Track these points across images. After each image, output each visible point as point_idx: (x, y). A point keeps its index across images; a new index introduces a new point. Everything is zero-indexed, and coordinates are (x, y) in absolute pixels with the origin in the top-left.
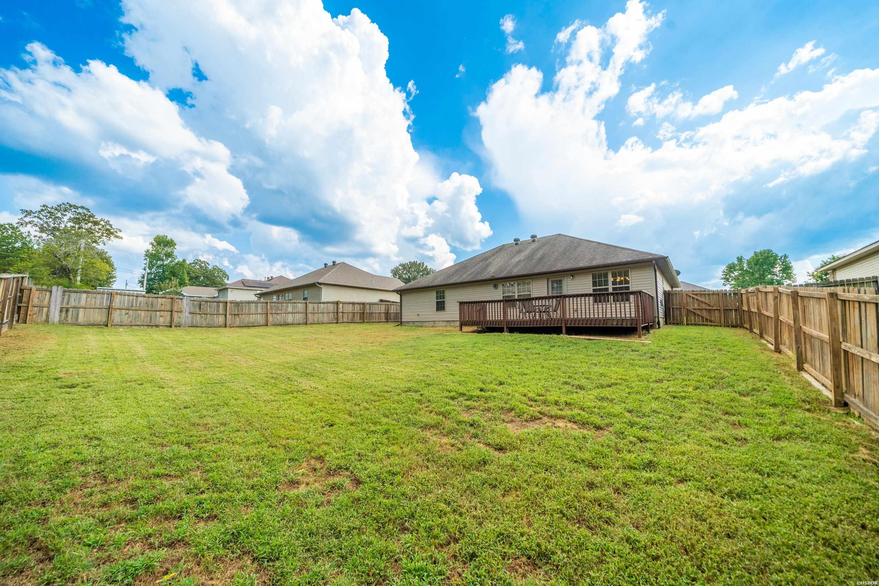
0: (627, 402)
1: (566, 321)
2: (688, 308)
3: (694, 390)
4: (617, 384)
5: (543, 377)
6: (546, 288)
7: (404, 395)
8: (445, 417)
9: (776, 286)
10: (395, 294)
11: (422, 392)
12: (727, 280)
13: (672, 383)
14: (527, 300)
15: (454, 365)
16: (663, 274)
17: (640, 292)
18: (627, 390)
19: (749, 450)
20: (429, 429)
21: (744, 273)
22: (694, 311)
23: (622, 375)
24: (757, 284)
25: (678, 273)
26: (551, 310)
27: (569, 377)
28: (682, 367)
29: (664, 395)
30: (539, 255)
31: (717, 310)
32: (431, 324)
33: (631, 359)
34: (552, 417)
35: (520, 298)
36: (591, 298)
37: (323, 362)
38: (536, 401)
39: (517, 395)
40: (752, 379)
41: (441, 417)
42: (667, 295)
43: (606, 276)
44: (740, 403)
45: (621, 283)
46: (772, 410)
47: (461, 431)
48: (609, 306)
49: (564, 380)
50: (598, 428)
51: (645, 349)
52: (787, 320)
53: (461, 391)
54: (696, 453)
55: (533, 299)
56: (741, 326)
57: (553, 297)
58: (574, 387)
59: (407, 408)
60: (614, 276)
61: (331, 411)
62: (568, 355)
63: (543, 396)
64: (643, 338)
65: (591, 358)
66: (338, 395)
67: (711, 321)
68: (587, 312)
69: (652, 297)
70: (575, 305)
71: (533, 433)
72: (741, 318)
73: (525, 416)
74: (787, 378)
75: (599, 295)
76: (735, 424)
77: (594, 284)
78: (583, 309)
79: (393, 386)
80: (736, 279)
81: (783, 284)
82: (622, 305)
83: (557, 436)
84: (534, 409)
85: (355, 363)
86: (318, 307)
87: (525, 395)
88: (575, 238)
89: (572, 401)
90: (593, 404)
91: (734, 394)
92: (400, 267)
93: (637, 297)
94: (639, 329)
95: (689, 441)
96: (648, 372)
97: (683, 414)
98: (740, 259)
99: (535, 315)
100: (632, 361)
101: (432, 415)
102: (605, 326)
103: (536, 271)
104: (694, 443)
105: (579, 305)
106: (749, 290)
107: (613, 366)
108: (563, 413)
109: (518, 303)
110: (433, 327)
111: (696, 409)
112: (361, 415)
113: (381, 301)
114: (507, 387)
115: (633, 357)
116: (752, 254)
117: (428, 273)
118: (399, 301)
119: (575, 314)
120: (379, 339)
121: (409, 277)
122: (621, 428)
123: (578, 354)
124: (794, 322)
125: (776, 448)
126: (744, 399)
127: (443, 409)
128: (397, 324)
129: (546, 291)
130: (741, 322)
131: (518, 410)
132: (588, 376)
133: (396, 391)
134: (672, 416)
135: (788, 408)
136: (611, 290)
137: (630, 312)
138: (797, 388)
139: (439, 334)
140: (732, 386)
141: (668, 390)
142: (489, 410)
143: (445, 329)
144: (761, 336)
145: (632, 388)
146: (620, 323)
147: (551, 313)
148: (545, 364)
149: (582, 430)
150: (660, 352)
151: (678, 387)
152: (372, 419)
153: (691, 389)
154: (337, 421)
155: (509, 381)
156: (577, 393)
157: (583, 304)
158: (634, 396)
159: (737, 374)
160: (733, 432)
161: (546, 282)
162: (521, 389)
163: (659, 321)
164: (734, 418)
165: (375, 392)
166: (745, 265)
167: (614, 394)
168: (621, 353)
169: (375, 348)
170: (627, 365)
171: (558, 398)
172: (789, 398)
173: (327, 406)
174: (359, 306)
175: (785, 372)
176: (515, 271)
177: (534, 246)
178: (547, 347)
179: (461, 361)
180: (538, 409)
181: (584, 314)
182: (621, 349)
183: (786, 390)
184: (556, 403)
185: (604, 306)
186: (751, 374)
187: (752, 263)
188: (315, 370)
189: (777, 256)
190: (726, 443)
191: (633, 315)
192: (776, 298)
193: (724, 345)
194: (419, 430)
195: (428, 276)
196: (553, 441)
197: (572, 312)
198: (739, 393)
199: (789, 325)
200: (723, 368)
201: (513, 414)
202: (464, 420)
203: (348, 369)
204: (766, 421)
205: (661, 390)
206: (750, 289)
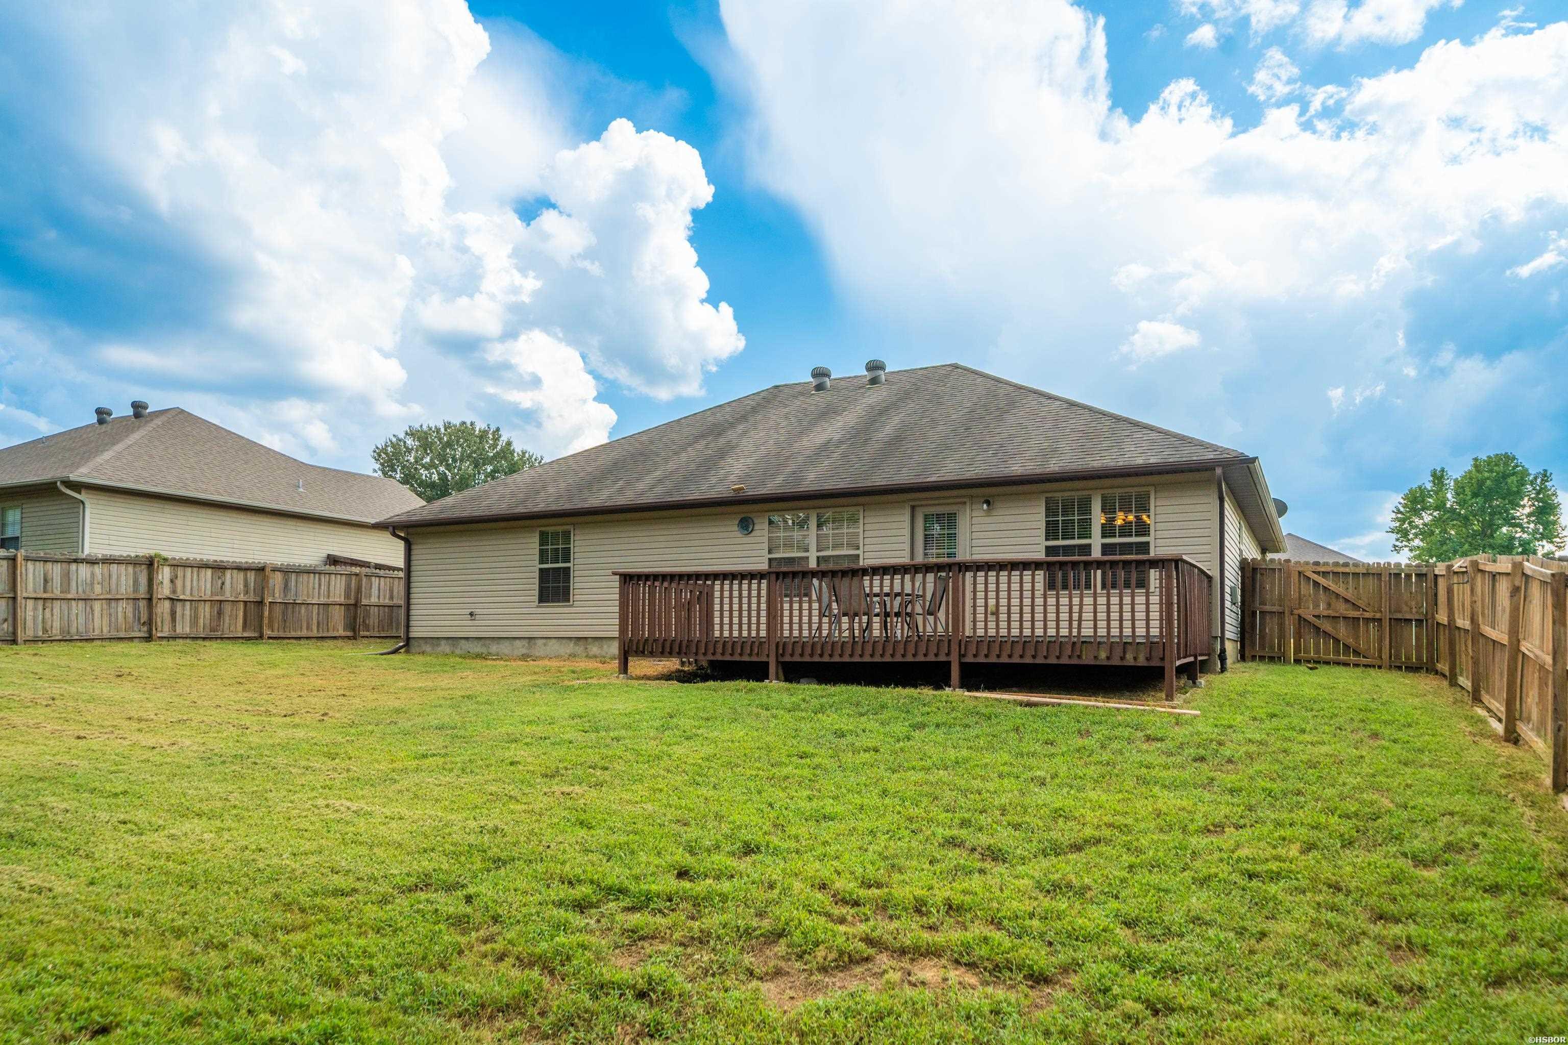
0: (1123, 894)
1: (965, 644)
2: (1300, 611)
3: (1302, 852)
4: (1098, 841)
5: (883, 824)
6: (907, 539)
7: (403, 902)
8: (552, 973)
9: (1519, 558)
10: (386, 536)
11: (471, 890)
12: (1404, 534)
13: (1246, 833)
14: (844, 573)
15: (594, 793)
16: (1242, 509)
17: (1177, 562)
18: (1127, 859)
19: (1427, 1019)
20: (491, 1018)
21: (1447, 516)
22: (1317, 622)
23: (1116, 813)
24: (1475, 548)
25: (1282, 508)
26: (918, 609)
27: (965, 823)
28: (1276, 787)
29: (1223, 871)
30: (888, 429)
31: (1374, 620)
32: (520, 648)
33: (1141, 765)
34: (903, 952)
35: (823, 567)
36: (1040, 575)
37: (78, 788)
38: (856, 904)
39: (797, 885)
40: (1446, 819)
41: (535, 973)
42: (1249, 574)
43: (1085, 507)
44: (1415, 888)
45: (1125, 530)
46: (1489, 903)
47: (605, 1018)
48: (1088, 600)
49: (948, 833)
50: (1039, 979)
51: (1181, 733)
52: (1539, 652)
53: (611, 880)
54: (1298, 1036)
55: (864, 571)
56: (1431, 669)
57: (927, 568)
58: (977, 855)
59: (411, 948)
60: (1108, 508)
61: (104, 976)
62: (965, 753)
63: (879, 886)
64: (1179, 699)
65: (1033, 762)
66: (138, 914)
67: (1357, 653)
68: (1027, 617)
69: (1210, 578)
70: (992, 595)
71: (844, 1006)
72: (1430, 644)
73: (821, 952)
74: (1529, 812)
75: (1062, 564)
76: (1399, 947)
77: (1051, 531)
78: (1015, 609)
79: (364, 870)
80: (1426, 533)
81: (1535, 552)
82: (1127, 600)
83: (916, 1014)
84: (851, 930)
85: (215, 789)
86: (66, 576)
87: (823, 887)
88: (998, 380)
89: (968, 899)
90: (1027, 906)
91: (1401, 863)
92: (410, 442)
93: (1169, 577)
94: (1170, 673)
95: (1281, 1002)
96: (1185, 803)
97: (1271, 925)
98: (1438, 478)
99: (869, 623)
100: (1144, 770)
101: (502, 966)
102: (1075, 661)
103: (879, 480)
104: (1294, 1006)
105: (1003, 594)
106: (1456, 567)
107: (1089, 785)
108: (939, 938)
109: (816, 582)
110: (524, 657)
111: (1304, 906)
112: (228, 985)
113: (333, 560)
114: (769, 860)
115: (1149, 759)
116: (1469, 466)
117: (513, 469)
118: (400, 563)
119: (992, 625)
120: (318, 702)
121: (443, 477)
122: (1102, 976)
123: (994, 750)
124: (1554, 659)
125: (1491, 1008)
126: (1426, 873)
127: (544, 945)
128: (391, 645)
129: (907, 547)
130: (1431, 658)
131: (797, 937)
132: (1019, 820)
133: (371, 886)
134: (1241, 932)
135: (1525, 894)
136: (1096, 553)
137: (1148, 620)
138: (1550, 839)
139: (548, 685)
140: (1398, 838)
141: (1235, 856)
142: (703, 939)
143: (567, 666)
144: (1476, 698)
145: (1139, 851)
146: (1118, 652)
147: (920, 619)
148: (893, 782)
149: (990, 990)
150: (1220, 744)
151: (1262, 844)
152: (271, 996)
153: (1294, 851)
154: (129, 1012)
155: (775, 841)
156: (982, 871)
157: (1015, 594)
158: (1144, 876)
159: (1411, 804)
160: (1394, 968)
161: (907, 517)
162: (814, 868)
163: (1223, 651)
164: (1397, 930)
165: (288, 895)
166: (1449, 496)
167: (1088, 871)
168: (1115, 745)
169: (300, 733)
170: (1130, 783)
171: (924, 892)
172: (1531, 869)
173: (87, 957)
174: (241, 575)
175: (1525, 797)
176: (811, 476)
177: (875, 397)
178: (900, 728)
179: (618, 775)
180: (863, 928)
181: (1015, 625)
182: (1117, 733)
183: (1525, 847)
184: (920, 907)
185: (1076, 601)
186: (1445, 803)
187: (1467, 490)
188: (42, 820)
189: (1525, 473)
190: (1375, 1002)
191: (1155, 632)
192: (1515, 591)
193: (1385, 723)
194: (455, 1024)
195: (510, 479)
196: (903, 1031)
197: (981, 617)
198: (1414, 858)
199: (1542, 667)
200: (1379, 790)
201: (781, 948)
202: (617, 978)
203: (184, 813)
204: (1475, 934)
205: (1217, 855)
206: (1458, 563)
